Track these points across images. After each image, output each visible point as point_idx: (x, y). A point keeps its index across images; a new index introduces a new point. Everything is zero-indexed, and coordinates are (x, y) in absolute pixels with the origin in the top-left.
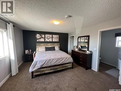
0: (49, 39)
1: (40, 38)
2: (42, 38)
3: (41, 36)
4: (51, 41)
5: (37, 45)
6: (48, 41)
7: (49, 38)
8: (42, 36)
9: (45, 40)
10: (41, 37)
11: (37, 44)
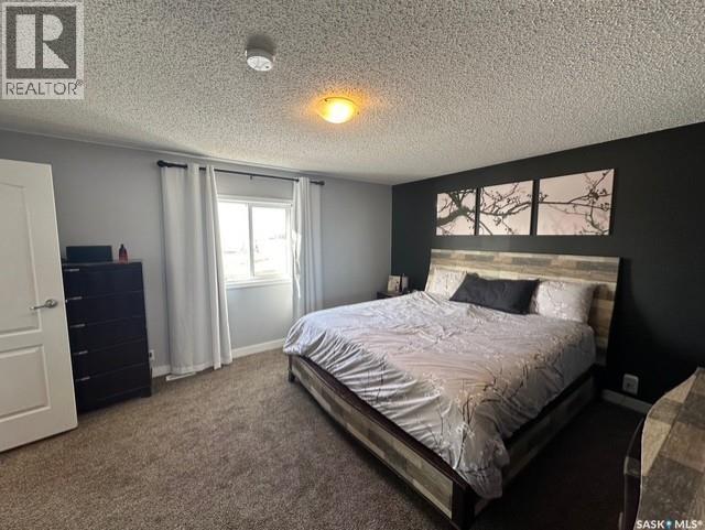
0: (504, 215)
1: (452, 217)
2: (463, 211)
3: (458, 203)
4: (527, 232)
5: (436, 256)
6: (500, 231)
7: (509, 213)
8: (463, 203)
9: (476, 228)
10: (455, 207)
11: (433, 251)
